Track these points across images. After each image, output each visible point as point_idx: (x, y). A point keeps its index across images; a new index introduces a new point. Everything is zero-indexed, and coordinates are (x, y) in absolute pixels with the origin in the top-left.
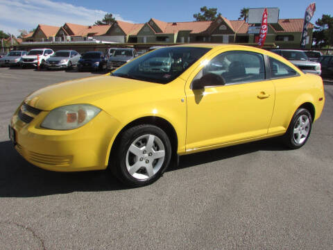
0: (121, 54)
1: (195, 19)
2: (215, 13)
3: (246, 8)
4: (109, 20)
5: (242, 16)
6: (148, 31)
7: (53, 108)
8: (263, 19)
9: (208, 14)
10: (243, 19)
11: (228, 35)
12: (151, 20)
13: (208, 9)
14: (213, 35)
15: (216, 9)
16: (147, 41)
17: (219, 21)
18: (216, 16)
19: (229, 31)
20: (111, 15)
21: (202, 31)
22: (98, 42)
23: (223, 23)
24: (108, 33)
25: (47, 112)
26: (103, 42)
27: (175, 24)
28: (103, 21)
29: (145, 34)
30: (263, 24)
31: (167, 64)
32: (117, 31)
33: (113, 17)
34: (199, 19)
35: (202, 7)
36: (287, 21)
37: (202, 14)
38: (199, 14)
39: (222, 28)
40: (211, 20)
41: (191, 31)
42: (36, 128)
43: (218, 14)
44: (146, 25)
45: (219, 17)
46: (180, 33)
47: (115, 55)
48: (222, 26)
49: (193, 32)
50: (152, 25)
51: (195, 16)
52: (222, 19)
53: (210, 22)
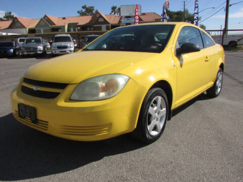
0: (31, 42)
1: (79, 15)
2: (93, 10)
3: (115, 6)
4: (8, 17)
5: (112, 12)
6: (44, 24)
7: (80, 81)
8: (136, 12)
9: (88, 11)
10: (113, 13)
11: (105, 25)
12: (46, 16)
13: (87, 7)
14: (95, 26)
15: (93, 7)
16: (44, 32)
17: (98, 16)
18: (94, 12)
19: (105, 22)
20: (10, 13)
21: (86, 22)
22: (4, 34)
23: (101, 16)
24: (11, 27)
25: (75, 86)
26: (9, 34)
27: (64, 18)
28: (4, 17)
29: (42, 26)
30: (136, 15)
31: (71, 47)
32: (17, 25)
33: (12, 14)
34: (82, 14)
35: (83, 6)
36: (144, 14)
37: (84, 10)
38: (82, 11)
39: (101, 20)
40: (91, 15)
41: (77, 23)
42: (66, 101)
43: (95, 10)
44: (41, 19)
45: (97, 12)
46: (70, 25)
47: (26, 43)
48: (100, 19)
49: (79, 24)
50: (46, 20)
51: (78, 12)
52: (99, 14)
53: (91, 16)
